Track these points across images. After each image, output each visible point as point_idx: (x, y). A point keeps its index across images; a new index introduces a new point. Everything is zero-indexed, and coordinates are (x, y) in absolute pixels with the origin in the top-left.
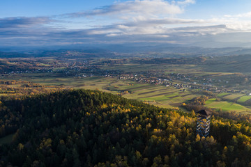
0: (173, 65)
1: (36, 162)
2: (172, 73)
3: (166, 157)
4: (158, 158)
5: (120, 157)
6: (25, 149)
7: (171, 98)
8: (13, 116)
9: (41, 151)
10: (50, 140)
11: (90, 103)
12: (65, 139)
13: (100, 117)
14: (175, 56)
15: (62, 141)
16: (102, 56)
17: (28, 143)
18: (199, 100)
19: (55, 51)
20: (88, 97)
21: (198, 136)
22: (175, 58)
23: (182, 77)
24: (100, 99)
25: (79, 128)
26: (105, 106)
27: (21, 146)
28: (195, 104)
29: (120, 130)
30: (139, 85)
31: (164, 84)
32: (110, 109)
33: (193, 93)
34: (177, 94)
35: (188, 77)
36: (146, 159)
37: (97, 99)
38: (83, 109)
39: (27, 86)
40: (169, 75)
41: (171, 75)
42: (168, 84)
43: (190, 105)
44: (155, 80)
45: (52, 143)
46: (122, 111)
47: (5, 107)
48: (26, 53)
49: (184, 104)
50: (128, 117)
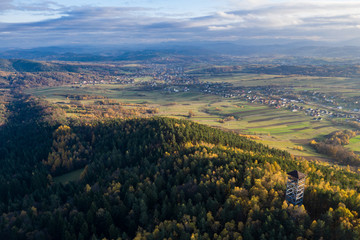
0: (309, 77)
1: (101, 210)
2: (306, 90)
3: (241, 224)
4: (231, 224)
5: (188, 217)
6: (92, 193)
7: (296, 130)
8: (82, 147)
9: (107, 197)
10: (119, 185)
11: (171, 138)
12: (135, 186)
13: (180, 161)
14: (315, 61)
15: (131, 188)
16: (204, 60)
17: (97, 184)
18: (339, 137)
19: (140, 53)
20: (170, 130)
21: (285, 203)
22: (314, 65)
23: (321, 97)
24: (185, 135)
25: (154, 172)
26: (189, 145)
27: (88, 187)
28: (331, 143)
29: (198, 182)
30: (252, 108)
31: (290, 108)
32: (193, 151)
33: (334, 124)
34: (307, 124)
35: (329, 97)
36: (217, 223)
37: (181, 134)
38: (162, 147)
39: (101, 103)
40: (300, 93)
41: (303, 93)
42: (296, 108)
43: (322, 144)
44: (278, 100)
45: (121, 189)
46: (207, 156)
47: (74, 135)
48: (102, 54)
49: (313, 142)
50: (211, 164)
